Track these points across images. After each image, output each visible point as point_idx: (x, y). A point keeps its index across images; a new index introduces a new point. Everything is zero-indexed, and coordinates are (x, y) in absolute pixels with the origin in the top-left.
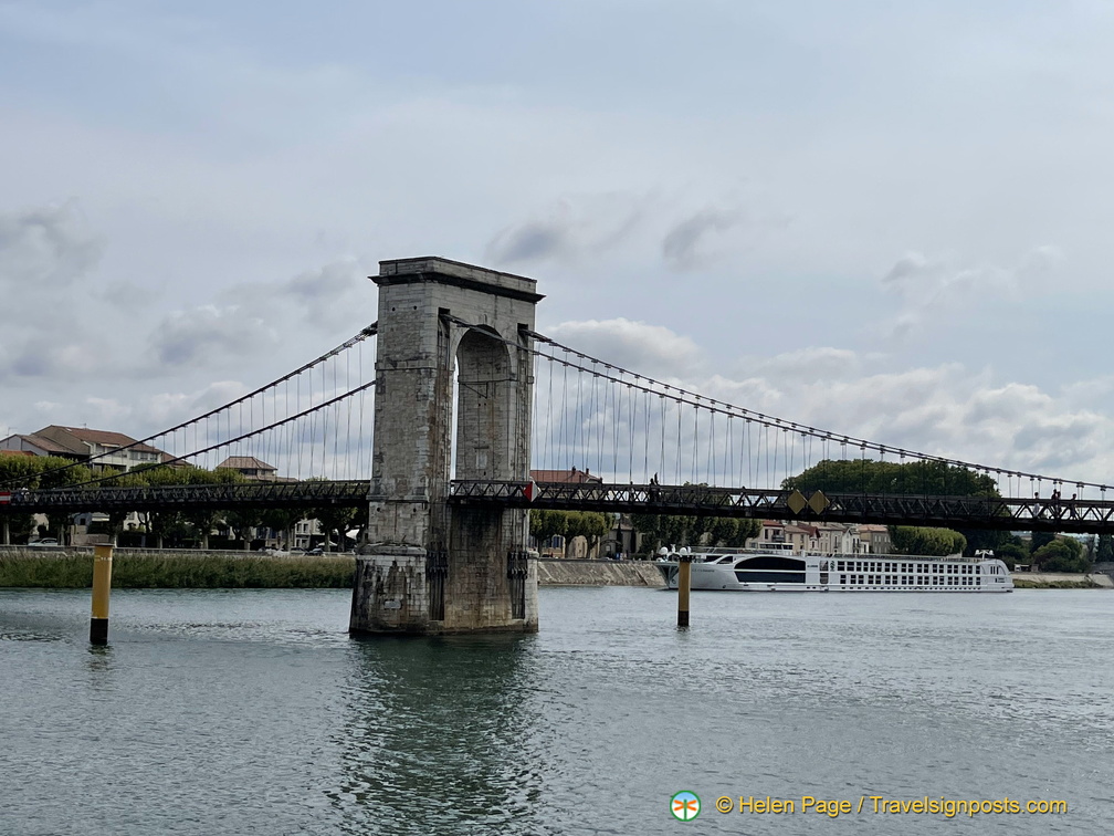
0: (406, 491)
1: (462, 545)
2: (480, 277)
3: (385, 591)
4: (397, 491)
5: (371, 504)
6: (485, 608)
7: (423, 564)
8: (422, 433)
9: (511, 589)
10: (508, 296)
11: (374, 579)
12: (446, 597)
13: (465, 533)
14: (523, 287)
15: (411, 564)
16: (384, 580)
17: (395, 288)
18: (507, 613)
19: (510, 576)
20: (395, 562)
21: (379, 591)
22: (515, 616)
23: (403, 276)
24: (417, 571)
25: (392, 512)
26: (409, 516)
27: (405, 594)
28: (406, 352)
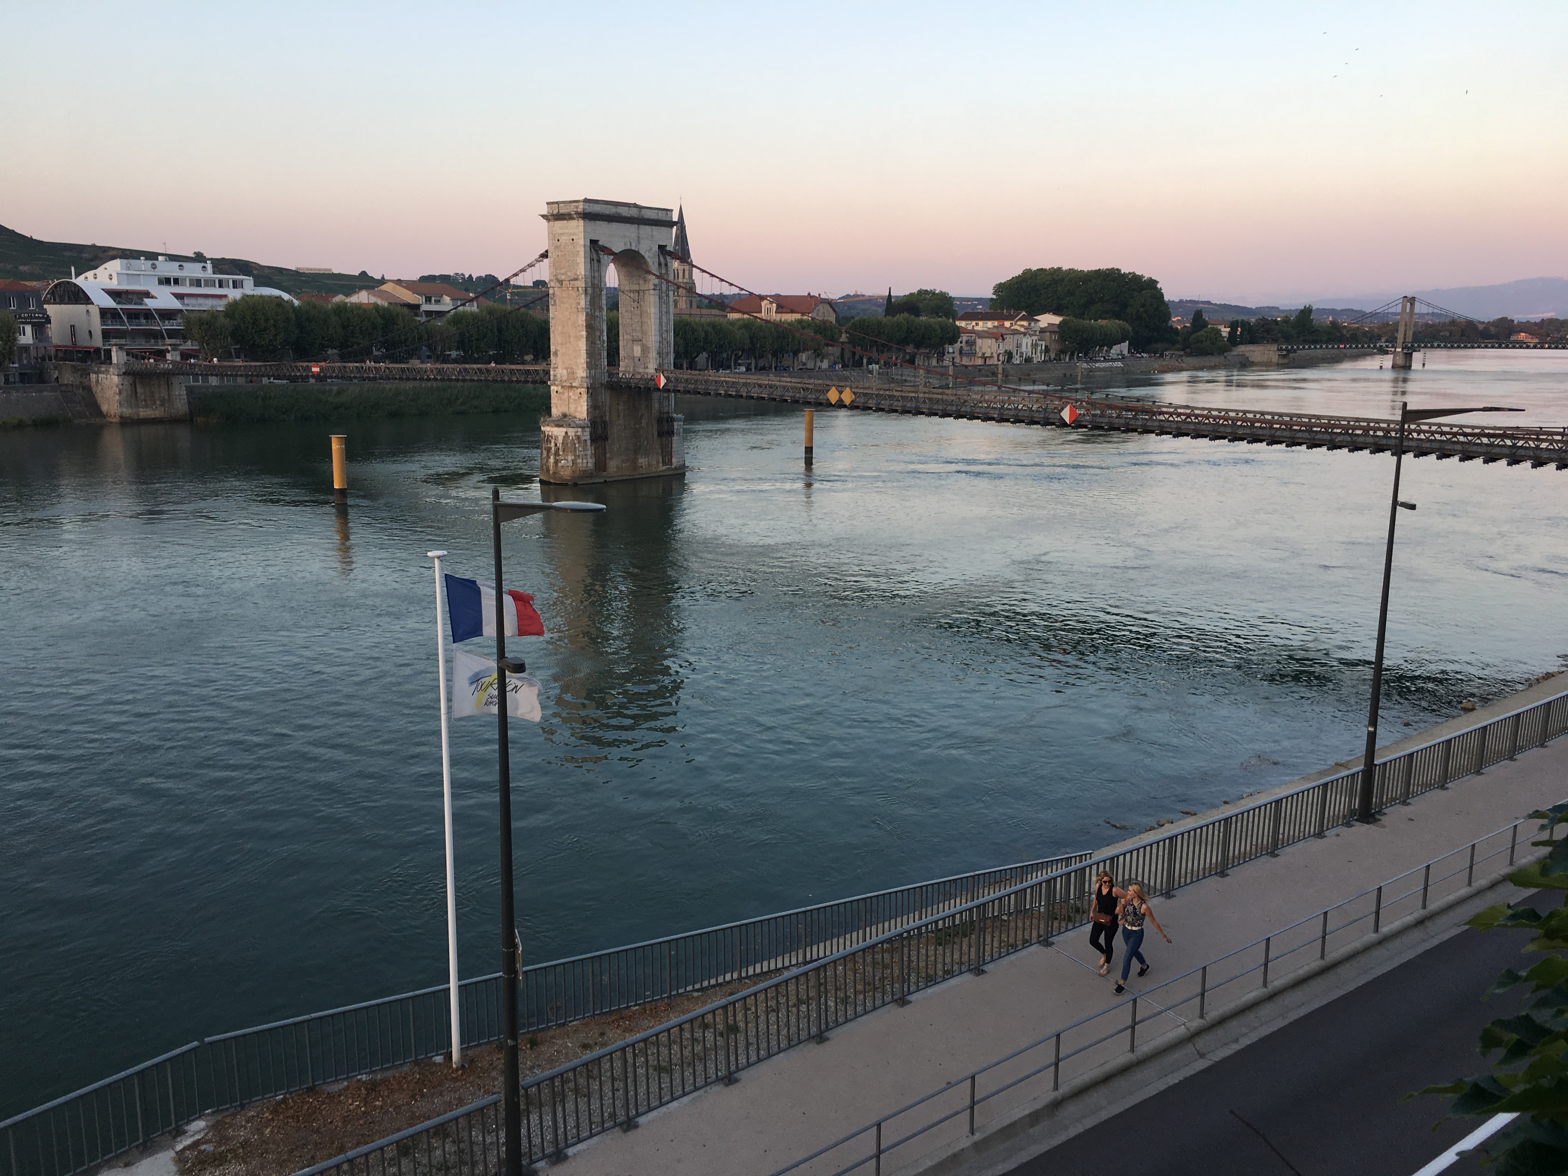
0: (575, 379)
1: (618, 416)
2: (624, 212)
3: (561, 453)
4: (568, 379)
5: (552, 388)
6: (640, 460)
7: (588, 433)
8: (582, 336)
9: (661, 445)
10: (649, 225)
11: (553, 444)
12: (608, 455)
13: (621, 407)
14: (662, 216)
15: (579, 434)
16: (560, 445)
17: (559, 224)
18: (658, 462)
19: (660, 435)
20: (566, 433)
21: (557, 454)
22: (664, 464)
23: (562, 214)
24: (584, 438)
25: (566, 394)
26: (577, 398)
27: (575, 456)
28: (569, 274)
